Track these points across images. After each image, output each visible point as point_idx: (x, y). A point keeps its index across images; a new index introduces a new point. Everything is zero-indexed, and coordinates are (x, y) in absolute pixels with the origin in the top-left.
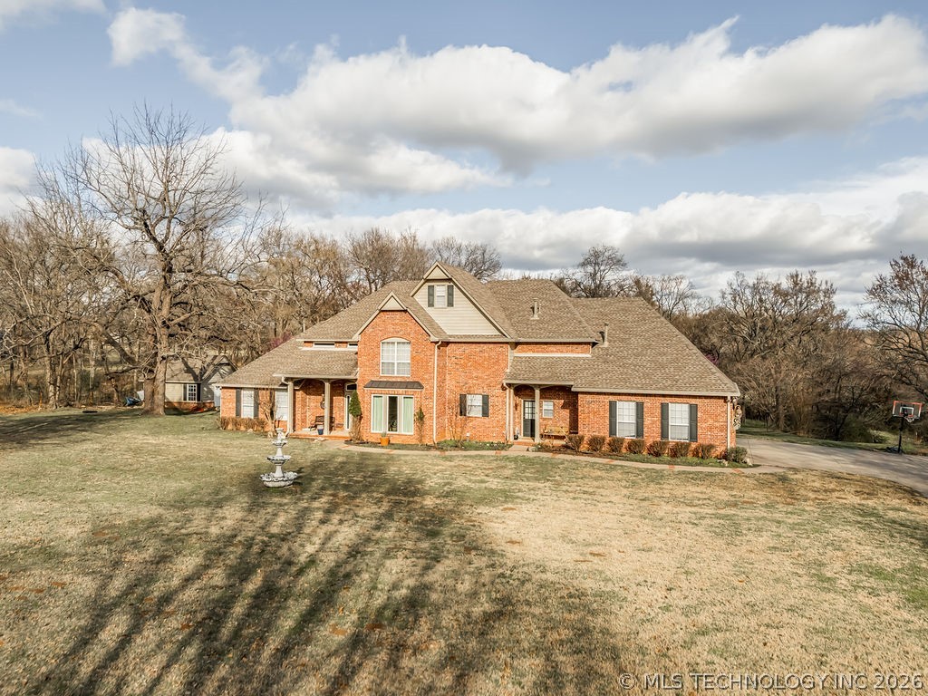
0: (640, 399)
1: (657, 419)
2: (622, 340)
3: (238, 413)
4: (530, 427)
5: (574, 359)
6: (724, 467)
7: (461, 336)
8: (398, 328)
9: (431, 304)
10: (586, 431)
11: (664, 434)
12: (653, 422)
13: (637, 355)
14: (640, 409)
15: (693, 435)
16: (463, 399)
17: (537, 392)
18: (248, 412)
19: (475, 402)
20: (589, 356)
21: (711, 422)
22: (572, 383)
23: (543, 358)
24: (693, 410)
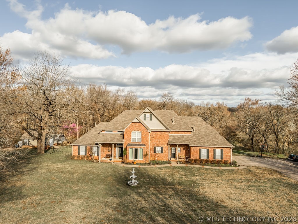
0: (208, 148)
1: (212, 153)
2: (199, 130)
3: (79, 154)
4: (174, 156)
5: (187, 136)
6: (232, 167)
7: (155, 129)
8: (137, 128)
9: (145, 120)
10: (192, 157)
11: (214, 157)
12: (211, 154)
13: (204, 135)
14: (208, 151)
15: (222, 158)
16: (155, 148)
17: (177, 146)
18: (82, 153)
19: (158, 149)
20: (191, 135)
21: (227, 154)
22: (189, 144)
23: (178, 136)
24: (222, 151)
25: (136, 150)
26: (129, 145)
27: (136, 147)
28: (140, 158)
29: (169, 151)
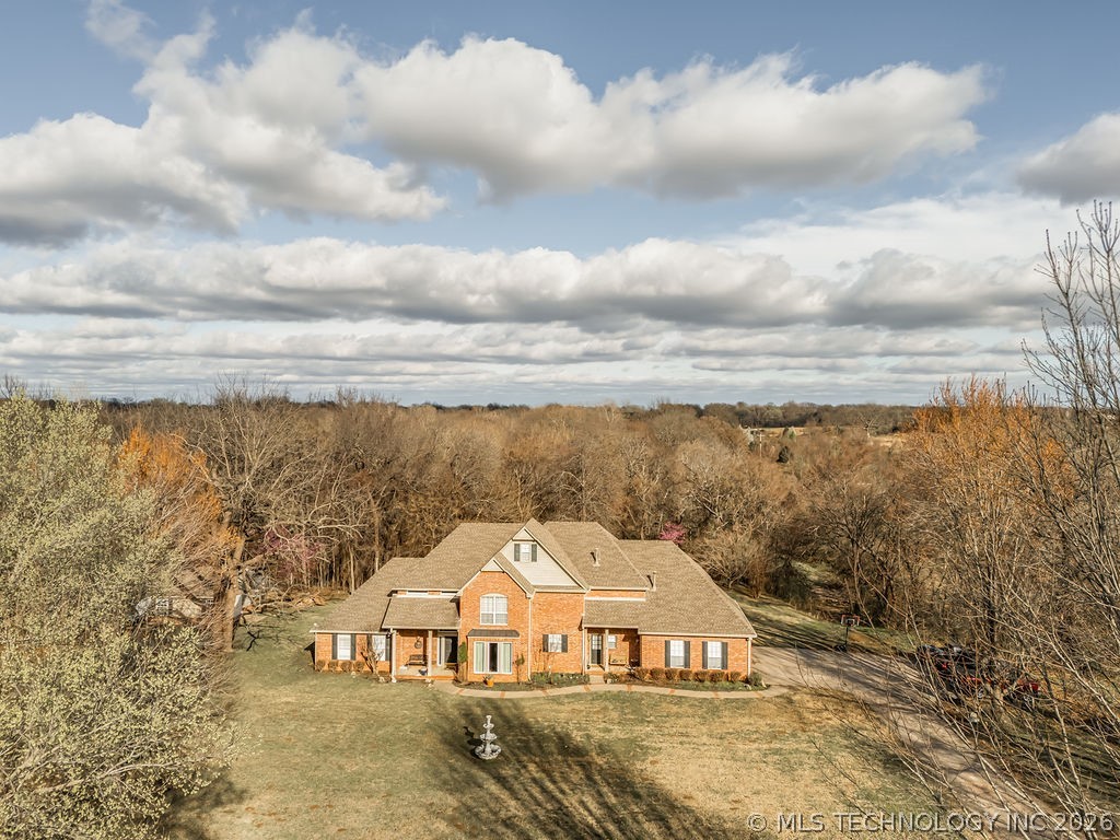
0: (687, 639)
1: (700, 653)
2: (666, 585)
3: (335, 656)
4: (598, 657)
5: (634, 603)
6: (749, 690)
7: (549, 587)
8: (497, 586)
9: (517, 559)
10: (646, 664)
11: (705, 665)
12: (697, 656)
13: (680, 600)
14: (687, 646)
15: (724, 665)
16: (545, 638)
17: (607, 631)
18: (344, 654)
19: (555, 640)
20: (644, 600)
21: (737, 655)
22: (636, 627)
23: (609, 602)
24: (725, 646)
25: (493, 647)
26: (475, 633)
27: (493, 639)
28: (505, 670)
29: (584, 644)
